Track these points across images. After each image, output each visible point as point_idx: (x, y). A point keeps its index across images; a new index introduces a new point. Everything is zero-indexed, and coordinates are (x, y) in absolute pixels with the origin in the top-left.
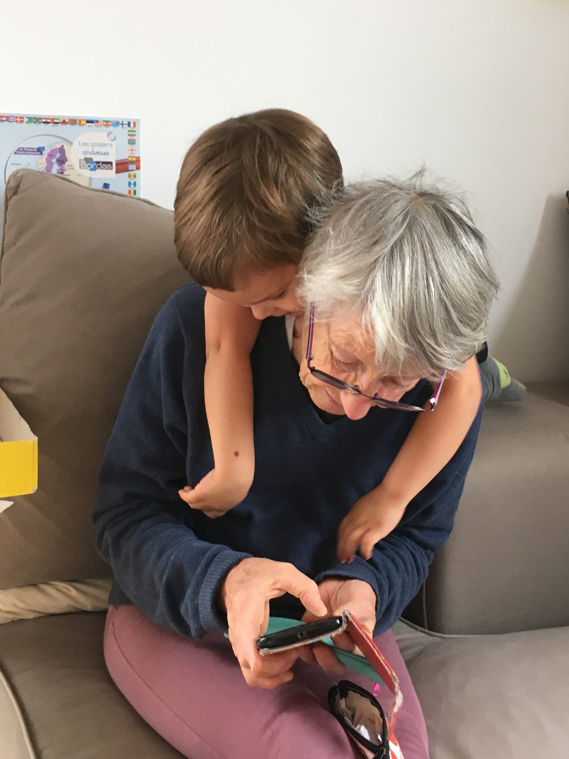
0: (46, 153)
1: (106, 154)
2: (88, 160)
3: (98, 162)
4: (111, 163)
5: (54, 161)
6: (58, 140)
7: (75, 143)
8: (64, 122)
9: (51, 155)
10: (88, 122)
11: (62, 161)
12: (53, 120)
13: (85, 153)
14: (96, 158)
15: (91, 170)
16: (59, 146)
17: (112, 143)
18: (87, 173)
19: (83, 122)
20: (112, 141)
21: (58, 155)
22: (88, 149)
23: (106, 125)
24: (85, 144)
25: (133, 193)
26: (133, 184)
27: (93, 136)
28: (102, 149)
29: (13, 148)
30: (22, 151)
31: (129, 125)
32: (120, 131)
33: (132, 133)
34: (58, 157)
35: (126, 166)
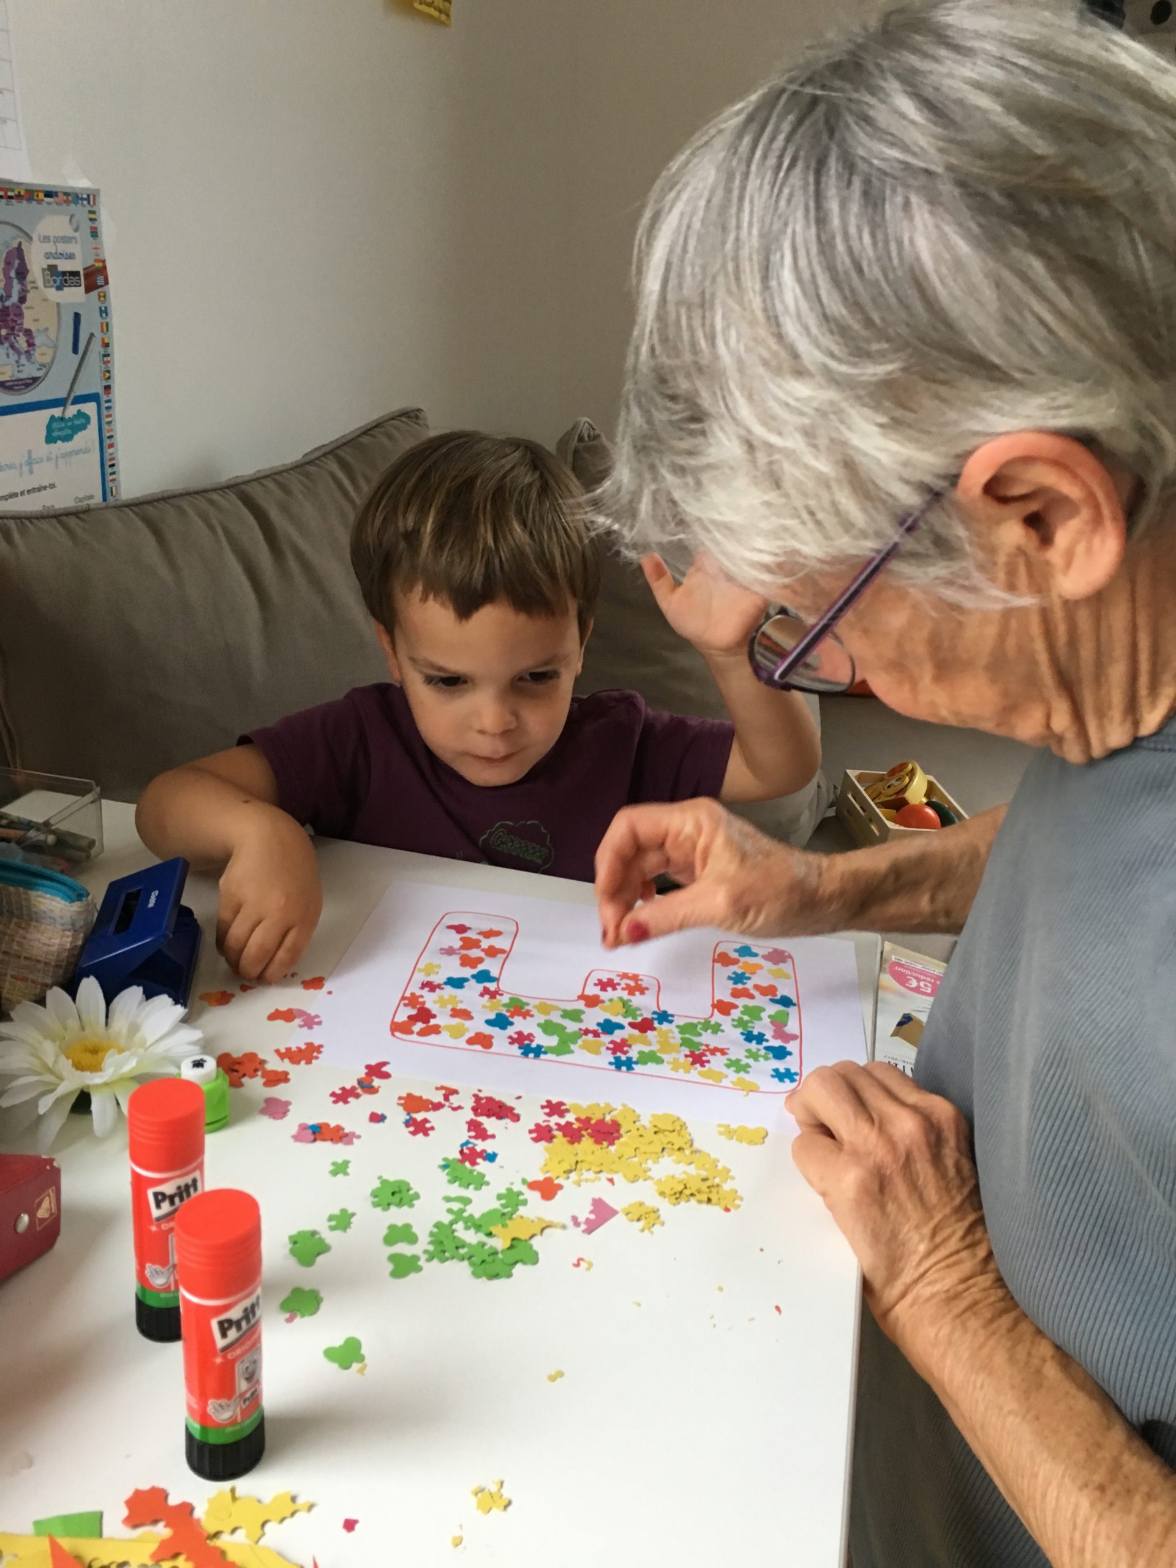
1: (71, 256)
2: (52, 269)
3: (64, 273)
4: (76, 274)
5: (13, 274)
6: (15, 232)
7: (35, 238)
8: (19, 197)
9: (8, 264)
10: (49, 194)
11: (22, 273)
12: (6, 191)
13: (48, 256)
14: (64, 266)
15: (59, 288)
16: (16, 245)
17: (77, 234)
18: (52, 294)
19: (41, 195)
20: (76, 230)
21: (17, 262)
22: (50, 248)
23: (67, 202)
24: (46, 239)
25: (106, 328)
26: (104, 312)
27: (54, 222)
28: (66, 248)
31: (89, 199)
32: (80, 213)
33: (93, 217)
34: (17, 266)
35: (95, 279)
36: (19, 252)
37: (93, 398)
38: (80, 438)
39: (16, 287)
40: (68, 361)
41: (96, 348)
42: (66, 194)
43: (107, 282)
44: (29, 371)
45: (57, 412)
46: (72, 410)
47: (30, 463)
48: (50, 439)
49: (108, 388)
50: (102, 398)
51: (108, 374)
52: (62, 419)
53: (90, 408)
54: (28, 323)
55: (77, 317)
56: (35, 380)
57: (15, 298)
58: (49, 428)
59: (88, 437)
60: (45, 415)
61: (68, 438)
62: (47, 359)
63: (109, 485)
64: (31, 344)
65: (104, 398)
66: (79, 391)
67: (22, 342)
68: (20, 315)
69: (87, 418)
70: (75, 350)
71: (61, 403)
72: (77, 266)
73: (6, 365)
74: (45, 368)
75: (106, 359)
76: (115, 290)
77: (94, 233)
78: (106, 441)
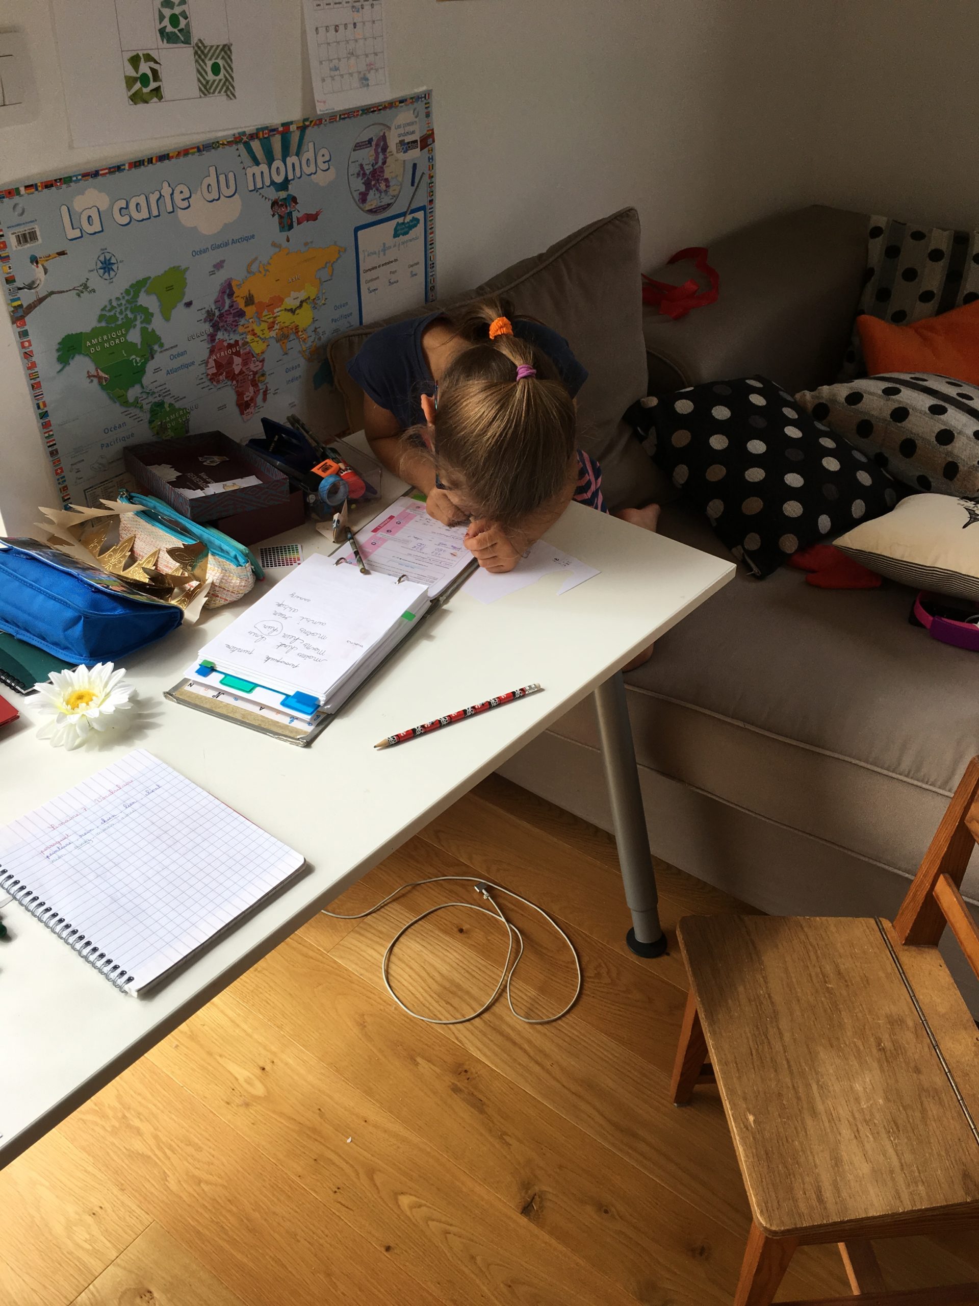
0: (374, 143)
1: (413, 132)
2: (402, 142)
3: (408, 143)
4: (416, 141)
5: (380, 150)
6: (381, 127)
7: (393, 128)
8: (385, 108)
9: (377, 145)
10: (401, 102)
11: (385, 149)
12: (377, 107)
13: (399, 136)
14: (408, 139)
15: (405, 152)
16: (382, 134)
17: (417, 120)
18: (402, 156)
19: (397, 103)
20: (416, 117)
21: (382, 144)
22: (401, 131)
23: (412, 103)
24: (399, 127)
25: (432, 167)
26: (431, 159)
27: (404, 116)
28: (411, 129)
29: (352, 145)
30: (358, 146)
31: (425, 97)
32: (420, 106)
33: (428, 106)
34: (382, 145)
35: (426, 141)
36: (384, 138)
37: (423, 208)
38: (413, 233)
39: (381, 156)
40: (408, 190)
41: (426, 179)
42: (412, 98)
43: (434, 141)
44: (386, 200)
45: (400, 220)
46: (409, 218)
47: (384, 250)
48: (396, 235)
49: (431, 201)
50: (427, 209)
51: (431, 193)
52: (403, 223)
53: (420, 215)
54: (387, 175)
55: (415, 166)
56: (389, 205)
57: (380, 163)
58: (396, 230)
59: (419, 230)
60: (393, 223)
61: (406, 233)
62: (396, 193)
63: (429, 255)
64: (388, 186)
65: (428, 207)
66: (413, 207)
67: (383, 186)
68: (383, 172)
69: (418, 220)
70: (413, 185)
71: (404, 214)
72: (416, 137)
73: (373, 200)
74: (396, 197)
75: (431, 185)
76: (439, 144)
77: (428, 115)
78: (429, 231)
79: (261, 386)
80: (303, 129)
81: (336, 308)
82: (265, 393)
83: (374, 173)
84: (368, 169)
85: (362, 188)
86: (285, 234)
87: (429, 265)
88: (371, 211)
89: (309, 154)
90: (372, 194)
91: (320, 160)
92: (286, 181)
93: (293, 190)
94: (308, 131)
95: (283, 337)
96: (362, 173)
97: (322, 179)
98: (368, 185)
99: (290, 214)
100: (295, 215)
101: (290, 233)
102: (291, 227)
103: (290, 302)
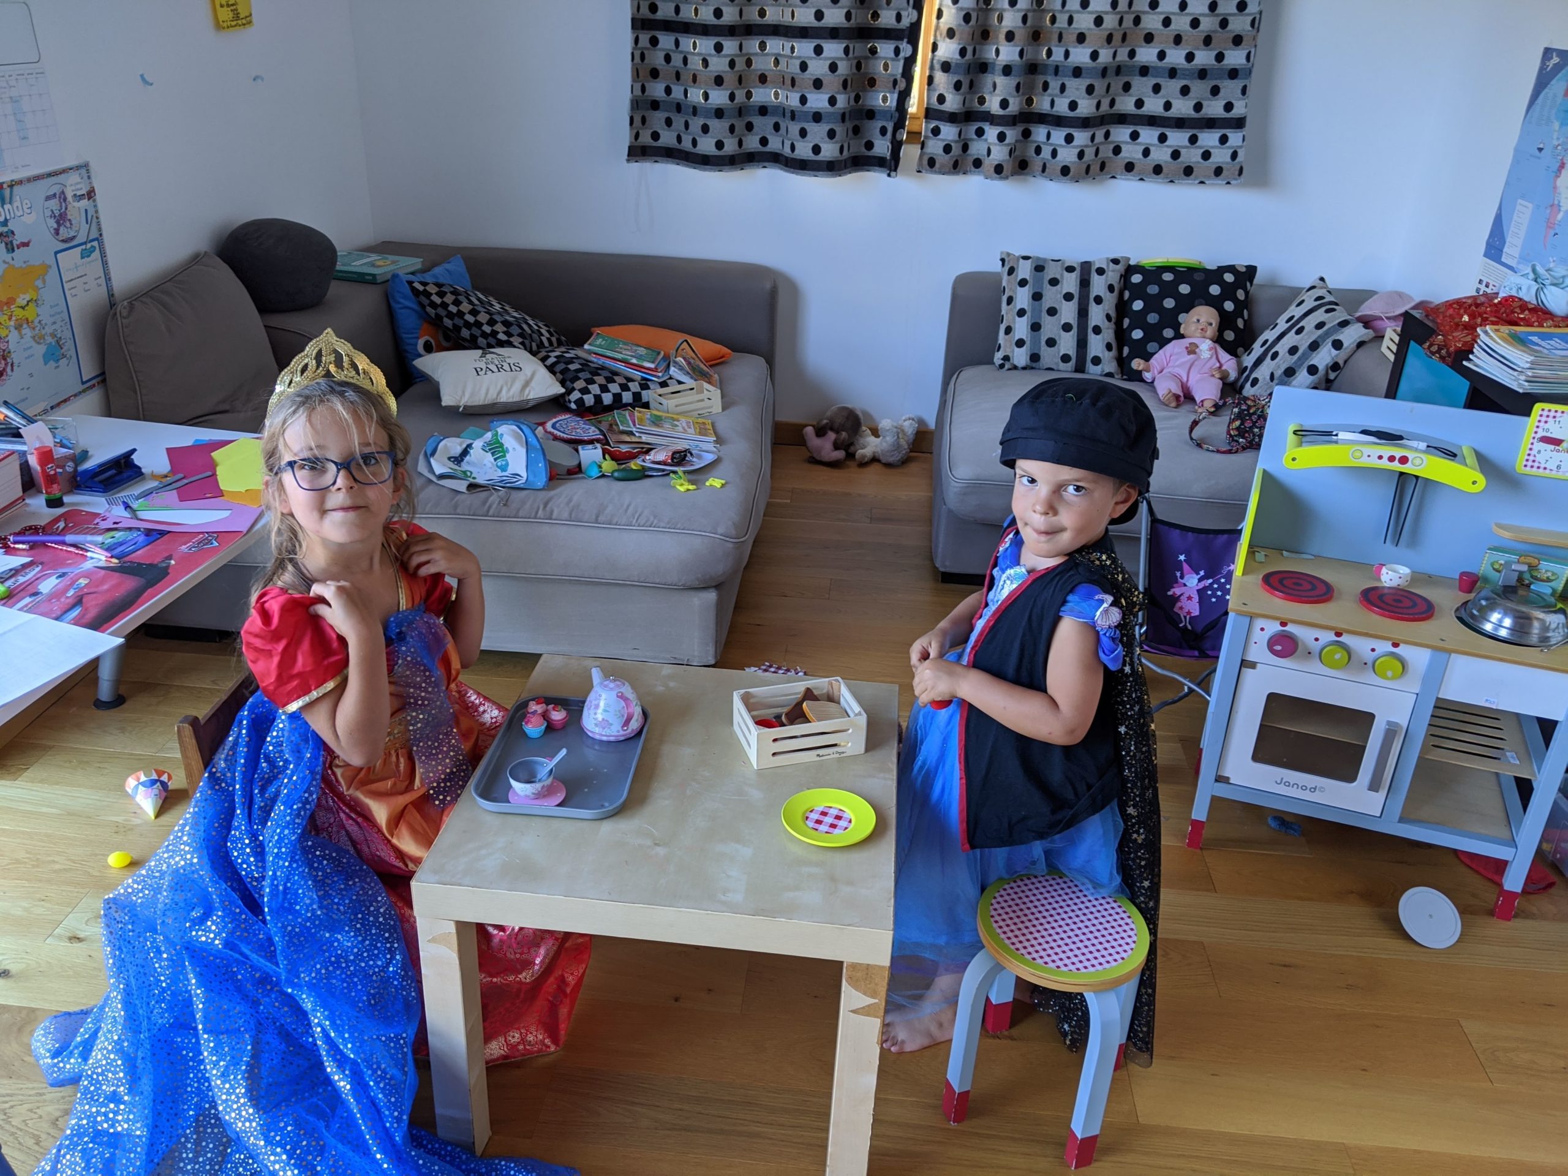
0: (57, 196)
1: (82, 189)
2: (75, 195)
3: (80, 196)
4: (84, 195)
5: (62, 201)
6: (61, 186)
7: (68, 186)
8: (60, 173)
9: (60, 197)
10: (71, 169)
12: (55, 172)
13: (73, 191)
14: (79, 193)
15: (78, 202)
16: (61, 190)
17: (82, 181)
18: (76, 204)
19: (67, 170)
22: (73, 188)
23: (77, 170)
24: (72, 185)
25: (97, 212)
26: (95, 206)
27: (73, 178)
28: (79, 186)
29: (43, 197)
30: (48, 198)
31: (86, 166)
32: (83, 171)
33: (88, 171)
34: (63, 197)
35: (90, 194)
36: (63, 192)
37: (97, 239)
38: (93, 255)
39: (64, 205)
40: (85, 227)
41: (95, 220)
42: (77, 167)
43: (95, 195)
44: (72, 234)
45: (84, 247)
46: (89, 246)
47: (77, 268)
48: (82, 258)
49: (101, 235)
50: (99, 239)
51: (100, 229)
52: (85, 249)
53: (95, 244)
54: (69, 217)
55: (86, 211)
56: (73, 238)
57: (64, 209)
58: (81, 254)
59: (96, 254)
60: (79, 249)
61: (89, 256)
62: (77, 229)
64: (71, 225)
66: (91, 238)
67: (68, 224)
68: (66, 215)
69: (95, 248)
70: (87, 223)
71: (85, 243)
72: (84, 192)
73: (64, 233)
74: (78, 231)
75: (99, 224)
76: (98, 197)
77: (89, 177)
78: (103, 255)
79: (9, 360)
80: (11, 186)
81: (51, 307)
82: (12, 365)
83: (61, 215)
84: (57, 213)
85: (55, 226)
86: (10, 255)
87: (108, 279)
88: (63, 241)
89: (17, 204)
90: (62, 229)
91: (25, 207)
92: (6, 220)
93: (11, 226)
94: (15, 188)
95: (18, 327)
96: (53, 216)
97: (29, 219)
98: (58, 222)
99: (11, 242)
100: (15, 243)
101: (13, 255)
102: (13, 250)
103: (21, 300)
